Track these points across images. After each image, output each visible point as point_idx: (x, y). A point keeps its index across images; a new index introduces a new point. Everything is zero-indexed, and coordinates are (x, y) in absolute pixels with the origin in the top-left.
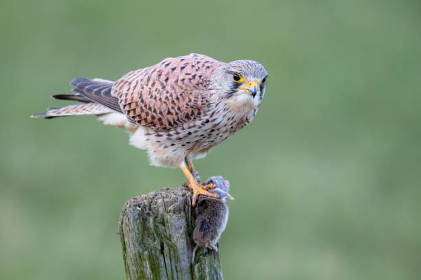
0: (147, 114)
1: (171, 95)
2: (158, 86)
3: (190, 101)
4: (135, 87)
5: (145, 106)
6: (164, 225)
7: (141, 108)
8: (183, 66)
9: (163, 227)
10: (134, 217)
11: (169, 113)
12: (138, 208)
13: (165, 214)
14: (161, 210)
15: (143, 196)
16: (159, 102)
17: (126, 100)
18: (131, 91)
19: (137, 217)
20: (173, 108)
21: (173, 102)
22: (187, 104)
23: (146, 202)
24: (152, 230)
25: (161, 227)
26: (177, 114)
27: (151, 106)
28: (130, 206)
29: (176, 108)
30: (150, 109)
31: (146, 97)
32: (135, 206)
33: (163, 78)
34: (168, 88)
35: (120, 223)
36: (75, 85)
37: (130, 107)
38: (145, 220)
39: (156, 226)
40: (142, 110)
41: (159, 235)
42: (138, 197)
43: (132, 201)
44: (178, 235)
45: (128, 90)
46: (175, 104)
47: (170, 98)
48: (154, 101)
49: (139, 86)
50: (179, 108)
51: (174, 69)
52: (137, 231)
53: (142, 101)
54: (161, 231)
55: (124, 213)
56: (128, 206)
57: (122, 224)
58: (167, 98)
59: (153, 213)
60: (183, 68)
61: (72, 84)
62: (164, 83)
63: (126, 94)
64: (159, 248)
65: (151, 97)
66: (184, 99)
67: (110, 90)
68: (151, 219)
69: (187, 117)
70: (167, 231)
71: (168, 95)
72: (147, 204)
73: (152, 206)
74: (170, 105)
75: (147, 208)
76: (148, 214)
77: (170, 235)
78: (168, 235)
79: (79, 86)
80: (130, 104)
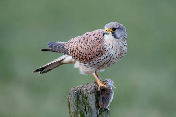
0: (80, 55)
1: (90, 47)
2: (84, 43)
3: (98, 49)
4: (74, 44)
5: (79, 52)
6: (86, 98)
7: (77, 52)
8: (93, 34)
9: (86, 100)
10: (74, 95)
11: (89, 54)
12: (75, 92)
13: (87, 94)
14: (85, 92)
15: (78, 87)
16: (85, 50)
17: (71, 49)
18: (73, 46)
19: (75, 95)
20: (91, 52)
21: (91, 49)
22: (96, 50)
23: (79, 89)
24: (82, 101)
25: (85, 100)
26: (92, 54)
27: (81, 51)
28: (72, 91)
29: (92, 52)
30: (81, 53)
31: (79, 48)
32: (74, 91)
33: (86, 40)
34: (88, 44)
35: (68, 98)
36: (49, 45)
37: (73, 52)
38: (78, 97)
39: (83, 100)
40: (78, 53)
41: (84, 103)
42: (75, 87)
43: (73, 89)
44: (92, 103)
45: (72, 46)
46: (92, 50)
47: (89, 48)
48: (83, 49)
49: (76, 43)
50: (93, 52)
51: (90, 36)
52: (75, 101)
53: (78, 50)
54: (85, 101)
55: (70, 94)
56: (71, 91)
57: (69, 98)
58: (88, 48)
59: (82, 94)
60: (94, 35)
61: (48, 44)
62: (86, 42)
63: (71, 47)
64: (84, 108)
65: (82, 48)
66: (95, 48)
67: (64, 46)
68: (81, 96)
69: (97, 55)
70: (88, 101)
71: (89, 47)
72: (79, 90)
73: (81, 91)
74: (90, 51)
75: (79, 92)
76: (80, 94)
77: (89, 103)
78: (88, 103)
79: (51, 45)
80: (73, 51)
